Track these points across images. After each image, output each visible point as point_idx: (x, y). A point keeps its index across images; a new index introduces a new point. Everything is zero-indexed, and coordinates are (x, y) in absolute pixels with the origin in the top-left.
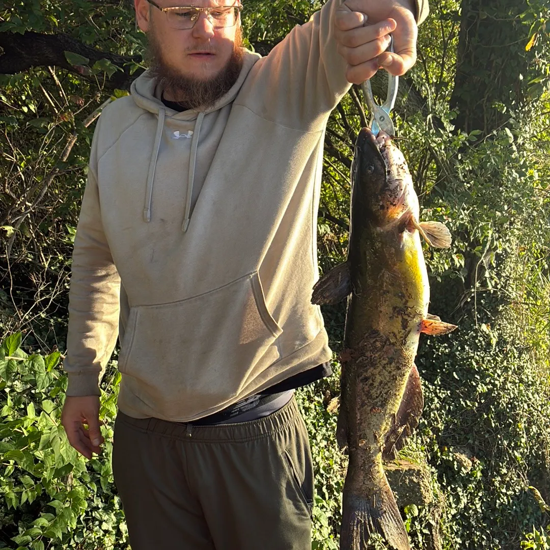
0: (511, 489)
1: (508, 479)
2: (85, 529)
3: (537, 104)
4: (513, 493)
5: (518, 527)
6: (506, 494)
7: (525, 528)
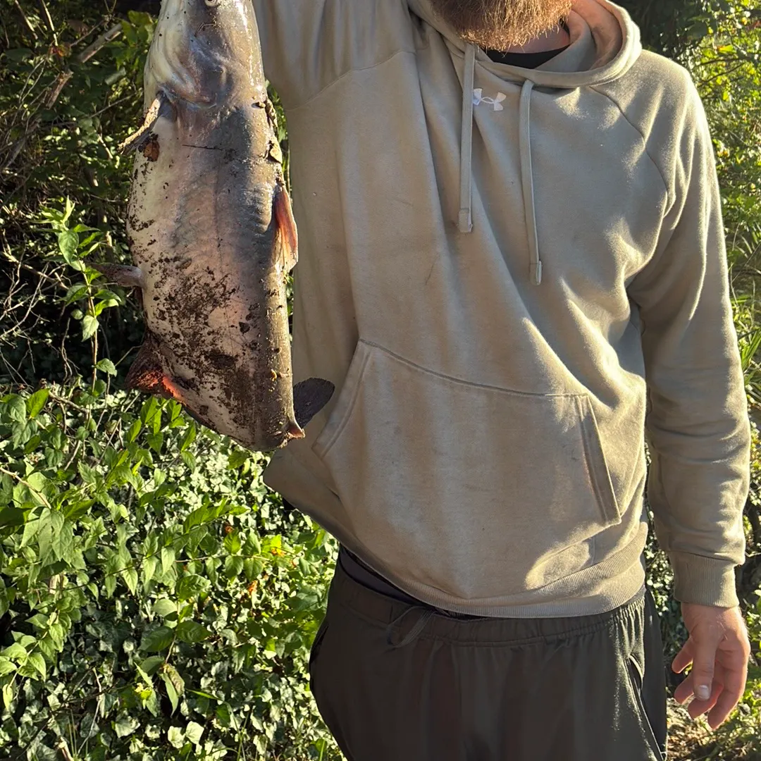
0: (659, 580)
1: (655, 566)
2: (75, 652)
3: (696, 50)
4: (662, 585)
5: (669, 635)
6: (652, 587)
7: (678, 636)
